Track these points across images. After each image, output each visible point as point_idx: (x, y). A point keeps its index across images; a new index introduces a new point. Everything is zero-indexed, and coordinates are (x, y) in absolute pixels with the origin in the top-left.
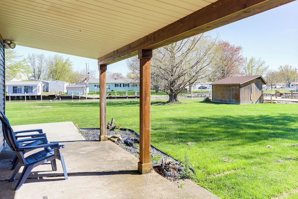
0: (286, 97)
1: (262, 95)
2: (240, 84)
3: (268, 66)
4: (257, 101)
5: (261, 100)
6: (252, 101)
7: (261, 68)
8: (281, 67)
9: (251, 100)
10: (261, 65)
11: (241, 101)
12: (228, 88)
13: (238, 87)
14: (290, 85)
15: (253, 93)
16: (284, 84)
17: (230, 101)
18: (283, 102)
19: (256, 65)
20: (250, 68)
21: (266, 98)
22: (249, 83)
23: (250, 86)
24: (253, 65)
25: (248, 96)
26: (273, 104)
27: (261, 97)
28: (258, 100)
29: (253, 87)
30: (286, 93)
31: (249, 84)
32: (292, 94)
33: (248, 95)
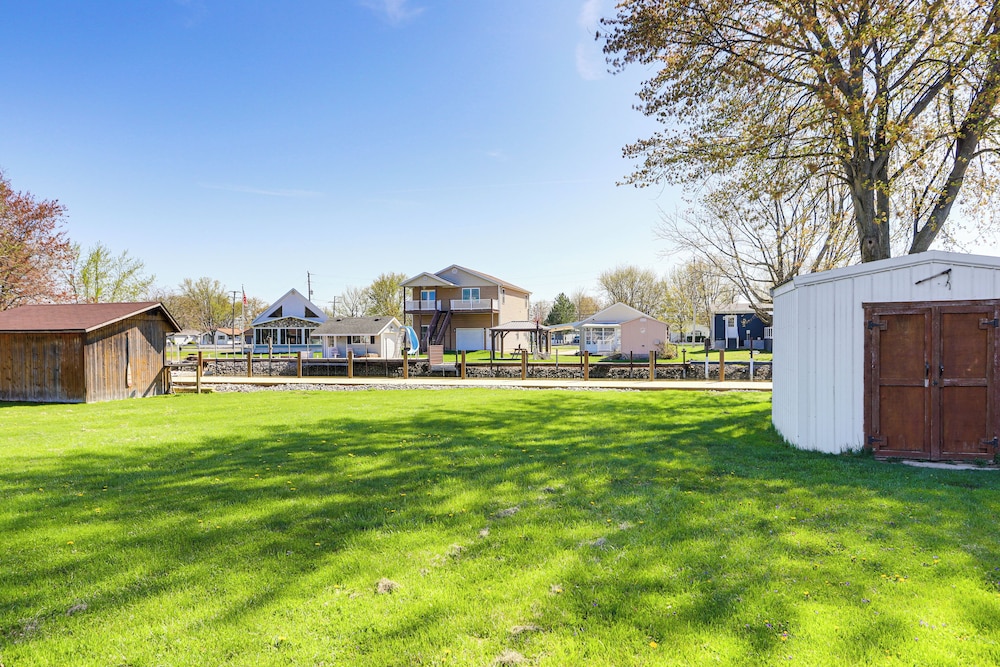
0: (218, 373)
1: (165, 367)
2: (87, 331)
3: (153, 278)
4: (149, 390)
5: (161, 384)
6: (130, 391)
7: (129, 282)
8: (188, 283)
9: (127, 386)
10: (131, 272)
11: (90, 391)
12: (34, 345)
13: (77, 341)
14: (216, 338)
15: (136, 360)
16: (197, 333)
17: (41, 394)
18: (228, 386)
19: (113, 271)
20: (93, 279)
21: (177, 377)
22: (121, 327)
23: (124, 336)
24: (101, 270)
25: (115, 373)
26: (203, 394)
27: (160, 373)
28: (151, 386)
29: (135, 341)
30: (217, 361)
31: (120, 332)
32: (248, 360)
33: (114, 369)
